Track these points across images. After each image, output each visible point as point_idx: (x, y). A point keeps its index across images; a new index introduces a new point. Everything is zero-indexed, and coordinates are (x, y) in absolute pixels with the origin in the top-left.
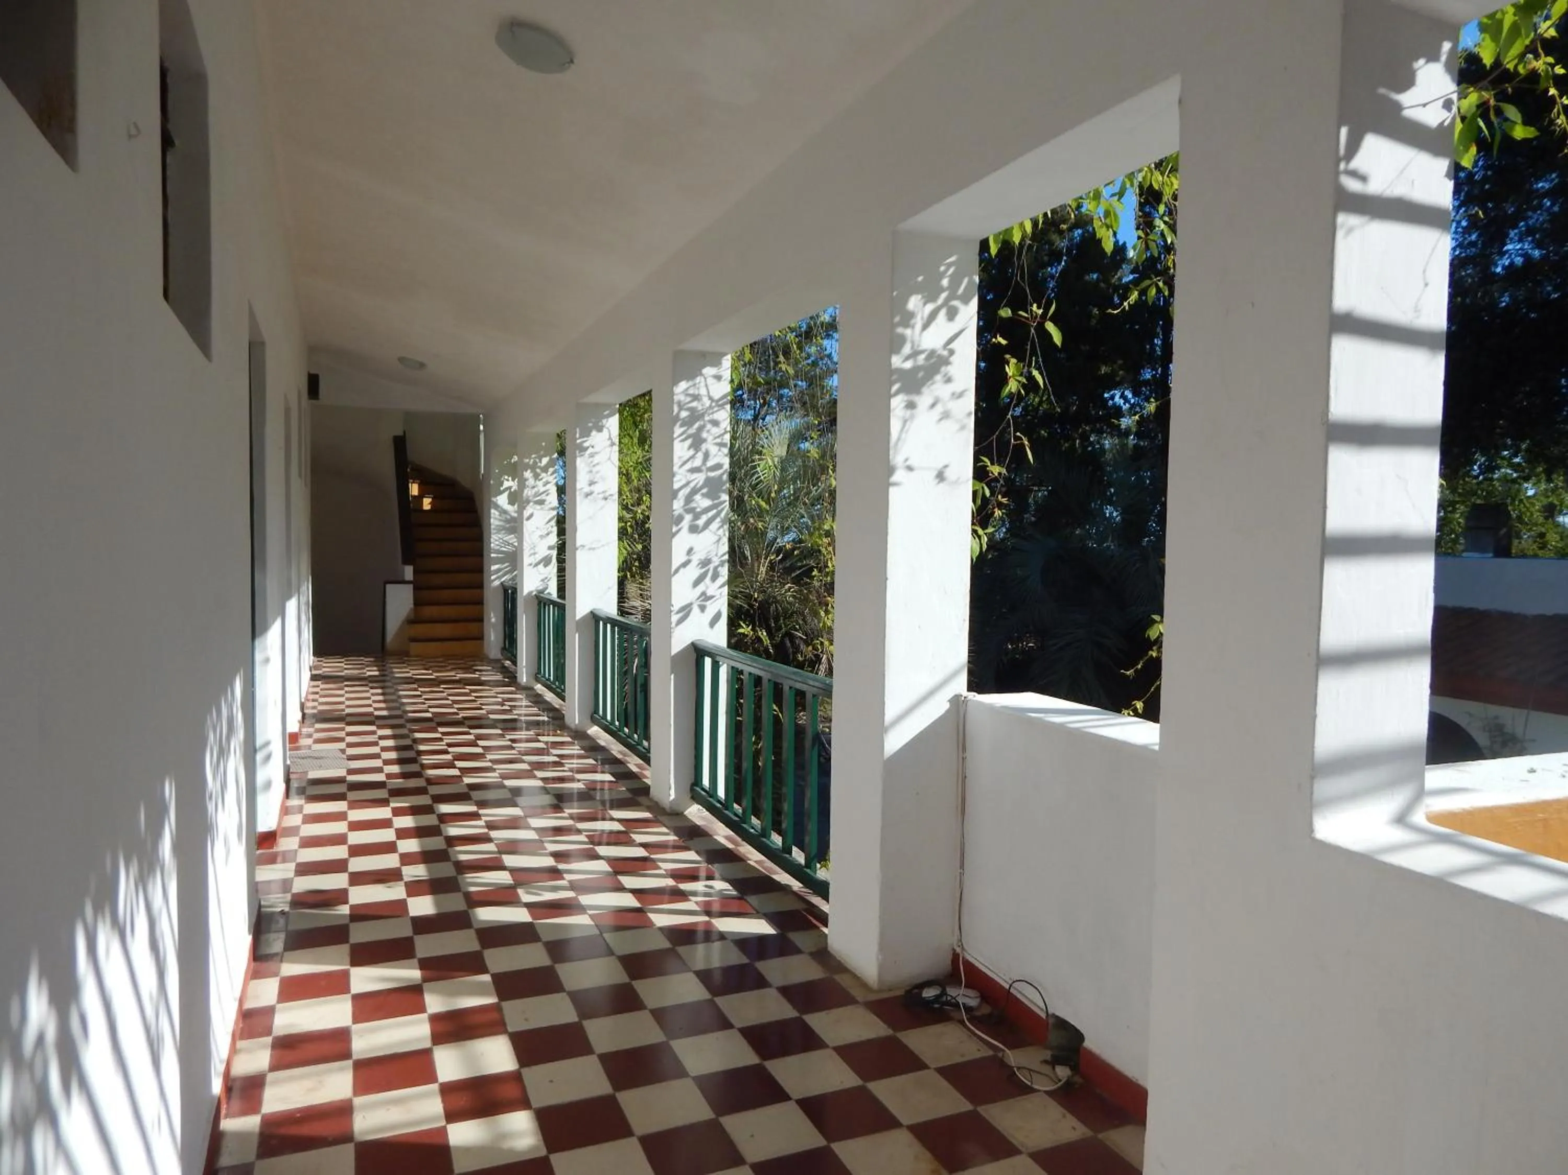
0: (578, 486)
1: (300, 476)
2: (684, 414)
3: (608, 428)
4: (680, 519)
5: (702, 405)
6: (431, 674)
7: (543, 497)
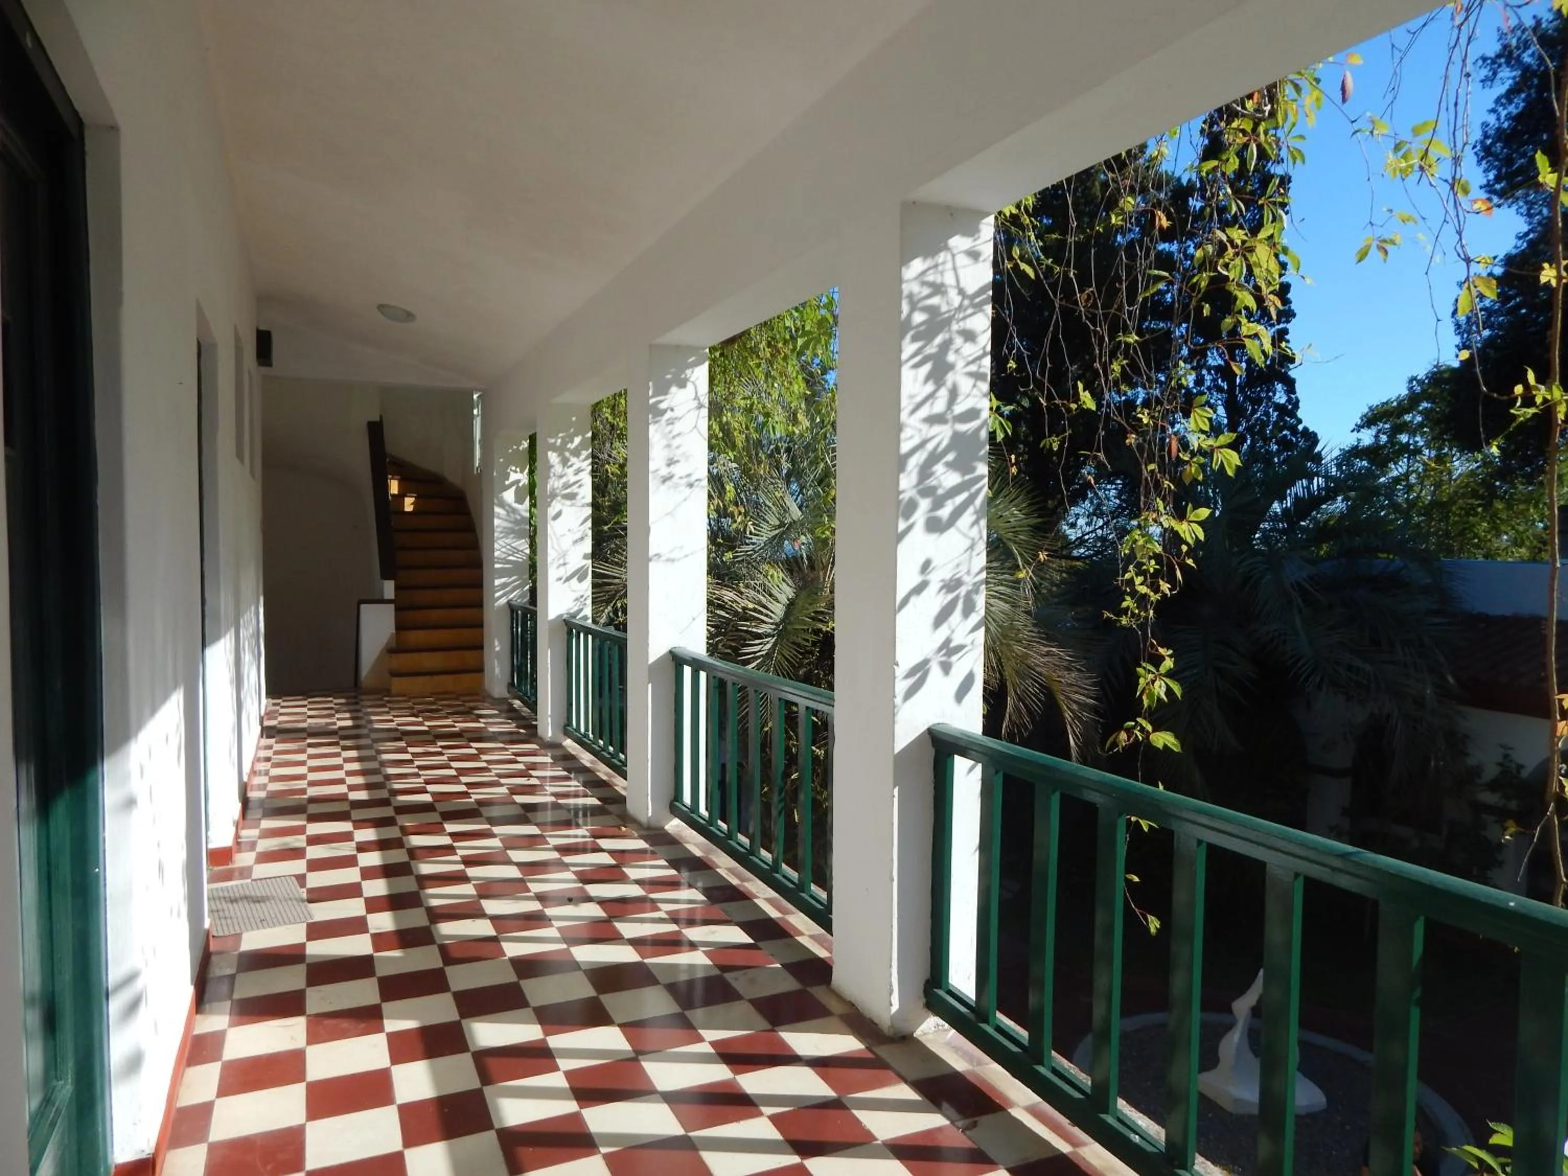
0: (652, 466)
1: (240, 455)
2: (919, 318)
3: (693, 383)
4: (912, 506)
5: (948, 303)
6: (421, 724)
7: (574, 489)
